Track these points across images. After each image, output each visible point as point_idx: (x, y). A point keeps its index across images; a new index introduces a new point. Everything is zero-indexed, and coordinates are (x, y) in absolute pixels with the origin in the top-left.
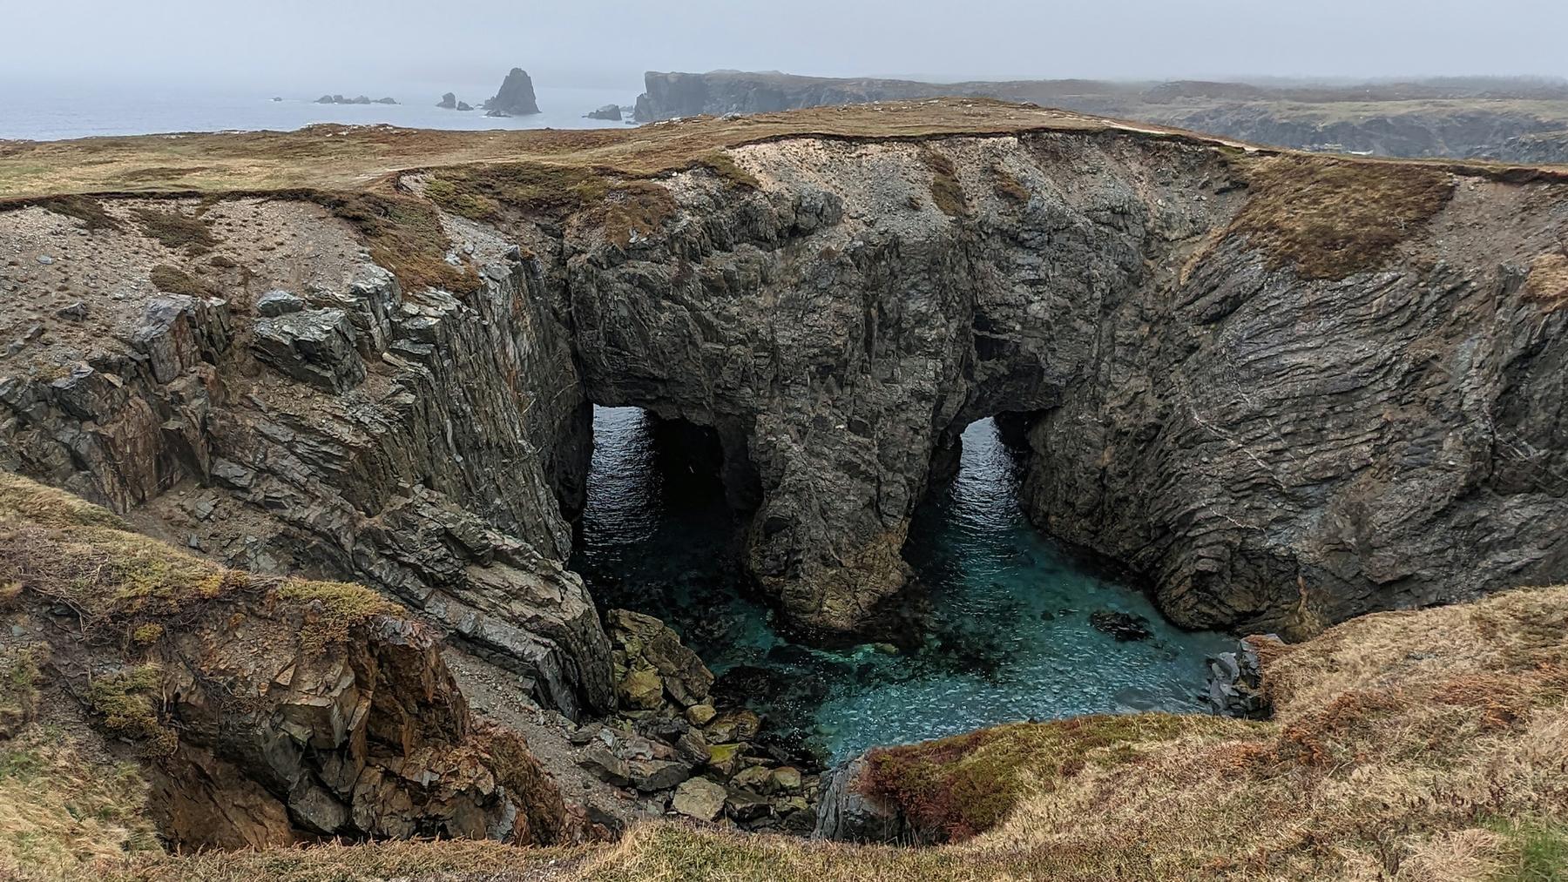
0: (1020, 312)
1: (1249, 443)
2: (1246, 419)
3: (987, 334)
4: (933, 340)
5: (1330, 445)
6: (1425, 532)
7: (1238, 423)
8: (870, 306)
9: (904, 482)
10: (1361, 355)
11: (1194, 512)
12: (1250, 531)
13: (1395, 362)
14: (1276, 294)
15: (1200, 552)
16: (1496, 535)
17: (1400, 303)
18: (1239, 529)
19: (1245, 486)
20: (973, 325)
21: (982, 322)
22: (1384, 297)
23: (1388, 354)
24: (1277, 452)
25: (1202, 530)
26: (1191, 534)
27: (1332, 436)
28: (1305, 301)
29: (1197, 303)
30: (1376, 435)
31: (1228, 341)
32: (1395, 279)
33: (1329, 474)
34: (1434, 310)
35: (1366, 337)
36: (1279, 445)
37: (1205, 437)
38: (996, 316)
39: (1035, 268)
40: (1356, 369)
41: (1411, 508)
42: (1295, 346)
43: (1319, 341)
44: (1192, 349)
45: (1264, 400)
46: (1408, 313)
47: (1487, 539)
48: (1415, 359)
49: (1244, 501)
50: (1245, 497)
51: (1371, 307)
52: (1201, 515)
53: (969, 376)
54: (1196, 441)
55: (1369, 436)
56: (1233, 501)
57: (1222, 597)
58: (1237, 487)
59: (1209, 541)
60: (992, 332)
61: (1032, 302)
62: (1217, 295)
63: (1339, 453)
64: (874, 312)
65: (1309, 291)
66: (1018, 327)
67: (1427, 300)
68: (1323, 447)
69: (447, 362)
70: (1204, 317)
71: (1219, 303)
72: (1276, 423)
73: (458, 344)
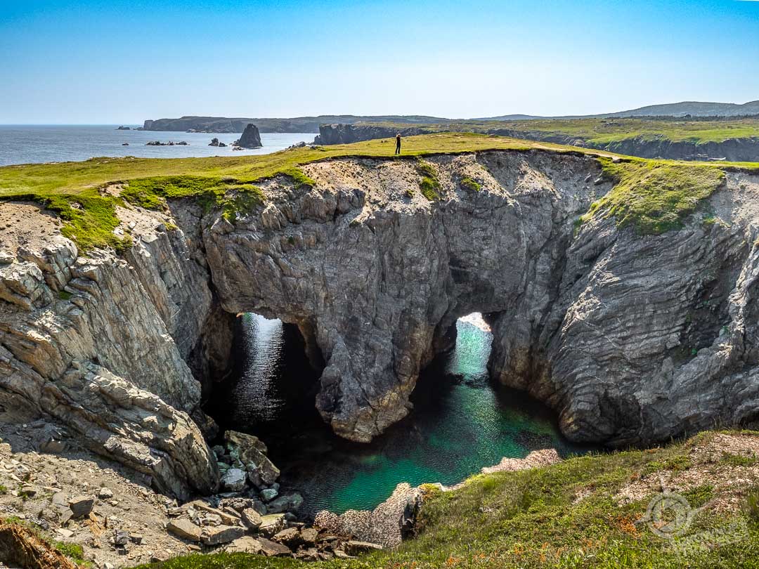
0: (477, 256)
1: (608, 332)
2: (605, 318)
3: (458, 268)
4: (424, 273)
5: (655, 333)
6: (707, 388)
7: (601, 321)
8: (383, 254)
9: (410, 355)
10: (672, 280)
11: (576, 374)
12: (609, 386)
13: (692, 284)
14: (623, 243)
15: (579, 398)
16: (747, 389)
17: (694, 249)
18: (603, 384)
19: (606, 358)
20: (450, 264)
21: (454, 261)
22: (685, 245)
23: (688, 279)
24: (624, 338)
25: (581, 385)
27: (656, 328)
28: (640, 247)
29: (581, 249)
30: (681, 327)
31: (596, 271)
32: (691, 234)
33: (655, 351)
34: (714, 252)
35: (675, 268)
36: (625, 334)
37: (582, 329)
38: (462, 258)
39: (484, 230)
40: (670, 288)
41: (700, 372)
42: (633, 274)
43: (647, 271)
44: (578, 276)
46: (699, 254)
47: (742, 392)
48: (703, 281)
49: (606, 367)
50: (605, 365)
51: (677, 251)
52: (580, 376)
53: (449, 293)
55: (678, 328)
56: (599, 367)
57: (595, 425)
58: (601, 359)
59: (584, 391)
60: (461, 267)
61: (483, 250)
62: (591, 244)
63: (660, 338)
64: (386, 257)
65: (642, 242)
66: (476, 264)
67: (711, 247)
68: (651, 334)
69: (105, 291)
70: (584, 258)
71: (593, 249)
72: (623, 320)
73: (113, 281)
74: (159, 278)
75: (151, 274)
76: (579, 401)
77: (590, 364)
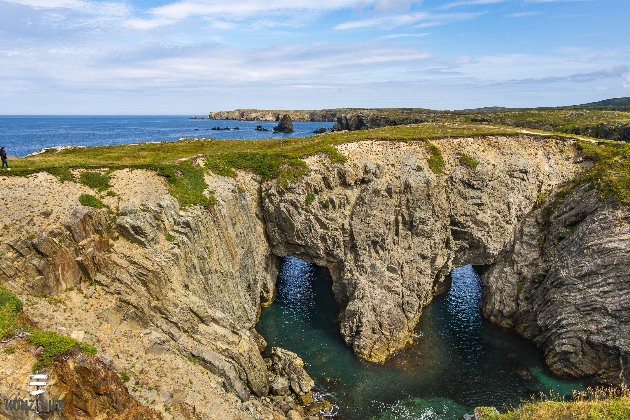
0: (473, 219)
1: (589, 287)
2: (587, 275)
3: (457, 228)
4: (429, 231)
7: (583, 276)
8: (398, 215)
9: (416, 296)
11: (560, 321)
12: (591, 332)
14: (603, 213)
15: (564, 341)
18: (585, 331)
19: (588, 308)
20: (450, 225)
21: (454, 223)
24: (605, 292)
25: (565, 330)
26: (559, 331)
28: (618, 216)
29: (564, 216)
31: (578, 235)
36: (606, 289)
37: (566, 282)
38: (461, 220)
39: (480, 198)
42: (614, 239)
43: (626, 237)
44: (561, 239)
45: (598, 265)
49: (588, 317)
50: (588, 314)
52: (564, 322)
53: (449, 248)
54: (562, 284)
56: (581, 316)
57: (577, 365)
58: (584, 309)
59: (568, 335)
60: (459, 227)
62: (573, 212)
64: (400, 218)
65: (621, 211)
66: (472, 226)
69: (196, 236)
70: (567, 223)
71: (575, 216)
72: (604, 277)
73: (202, 228)
74: (232, 228)
75: (226, 225)
76: (564, 344)
77: (573, 312)
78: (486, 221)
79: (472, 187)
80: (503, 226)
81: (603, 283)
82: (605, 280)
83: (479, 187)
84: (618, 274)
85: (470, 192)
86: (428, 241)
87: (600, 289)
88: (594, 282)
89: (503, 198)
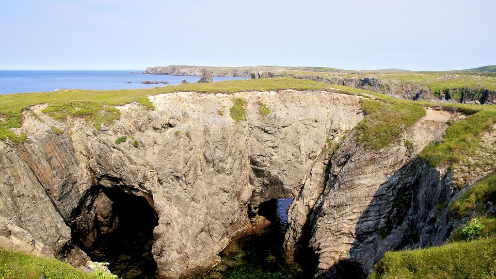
0: (268, 159)
1: (342, 216)
2: (341, 206)
3: (256, 167)
4: (228, 169)
5: (371, 218)
8: (200, 154)
9: (220, 223)
13: (397, 184)
14: (359, 154)
15: (320, 260)
17: (399, 160)
18: (336, 251)
19: (339, 233)
20: (250, 164)
21: (253, 162)
22: (394, 157)
23: (394, 181)
25: (321, 251)
26: (319, 253)
28: (367, 158)
30: (388, 214)
32: (398, 150)
33: (370, 230)
34: (411, 163)
36: (352, 217)
38: (258, 160)
39: (273, 142)
40: (382, 186)
42: (361, 176)
43: (370, 175)
45: (347, 198)
46: (402, 164)
48: (403, 183)
51: (389, 162)
52: (321, 245)
53: (252, 183)
54: (324, 214)
55: (385, 215)
56: (335, 240)
58: (337, 234)
59: (323, 256)
60: (258, 166)
61: (273, 155)
63: (374, 222)
64: (201, 157)
65: (369, 154)
66: (268, 165)
68: (369, 219)
70: (339, 163)
72: (351, 208)
74: (45, 162)
75: (39, 159)
78: (280, 161)
79: (266, 132)
80: (296, 166)
81: (350, 213)
82: (351, 210)
83: (271, 132)
84: (360, 205)
85: (266, 136)
86: (228, 177)
87: (348, 218)
88: (344, 212)
89: (294, 142)
